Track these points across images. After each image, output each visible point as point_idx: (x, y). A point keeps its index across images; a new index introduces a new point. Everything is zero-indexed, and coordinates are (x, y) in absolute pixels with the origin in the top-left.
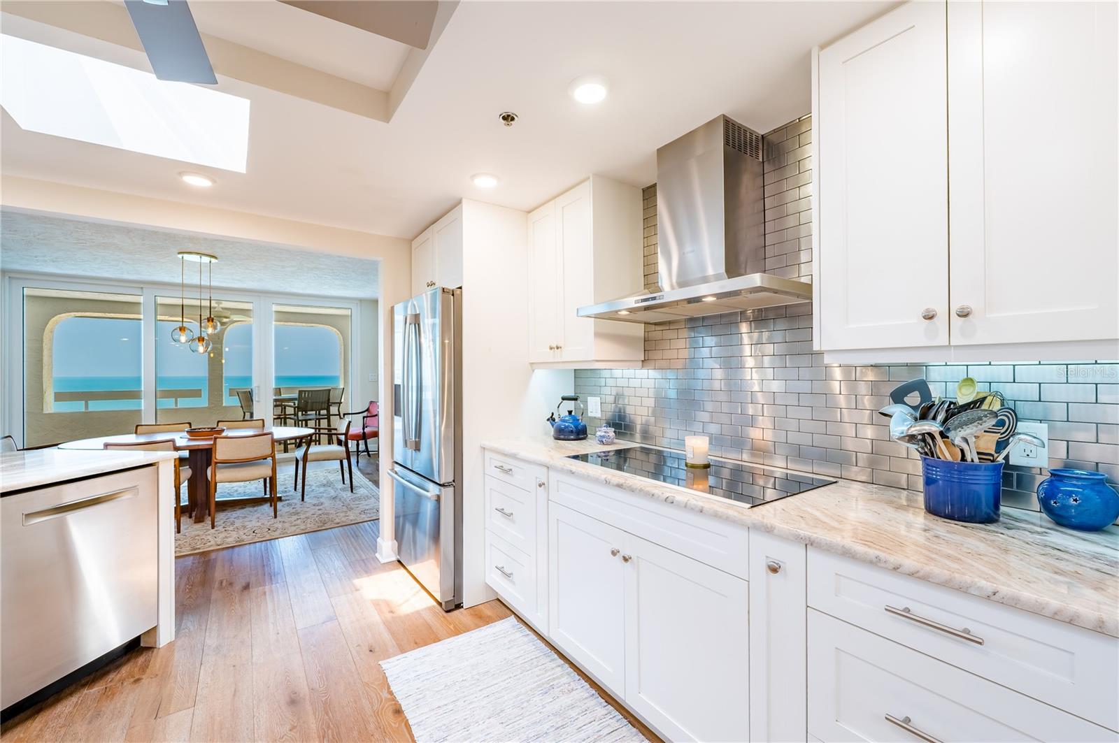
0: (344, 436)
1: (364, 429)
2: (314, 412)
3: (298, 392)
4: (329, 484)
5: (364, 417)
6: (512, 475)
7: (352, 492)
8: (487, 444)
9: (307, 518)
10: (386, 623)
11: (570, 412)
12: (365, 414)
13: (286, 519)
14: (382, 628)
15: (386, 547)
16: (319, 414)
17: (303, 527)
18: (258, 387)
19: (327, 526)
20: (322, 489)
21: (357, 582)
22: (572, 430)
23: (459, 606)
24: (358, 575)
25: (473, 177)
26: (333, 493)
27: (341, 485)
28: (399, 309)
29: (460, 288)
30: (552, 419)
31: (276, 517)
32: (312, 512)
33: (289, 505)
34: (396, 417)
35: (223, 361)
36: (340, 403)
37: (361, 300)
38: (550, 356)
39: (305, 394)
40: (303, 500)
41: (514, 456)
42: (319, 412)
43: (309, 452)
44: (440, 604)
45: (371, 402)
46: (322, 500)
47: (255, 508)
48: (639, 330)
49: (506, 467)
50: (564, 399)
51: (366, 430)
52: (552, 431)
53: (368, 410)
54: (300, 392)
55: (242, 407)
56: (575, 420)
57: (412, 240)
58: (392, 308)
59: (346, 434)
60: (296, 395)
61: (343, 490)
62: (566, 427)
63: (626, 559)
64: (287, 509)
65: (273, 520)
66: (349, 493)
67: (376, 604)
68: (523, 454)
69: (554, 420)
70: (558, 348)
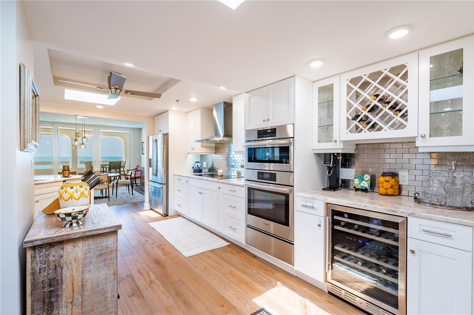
0: (130, 176)
1: (135, 175)
2: (114, 170)
3: (109, 162)
4: (123, 193)
5: (135, 171)
6: (181, 181)
7: (133, 195)
8: (175, 174)
9: (120, 201)
10: (148, 219)
11: (198, 166)
12: (135, 170)
13: (113, 202)
14: (147, 219)
15: (147, 205)
16: (116, 171)
17: (119, 203)
18: (95, 160)
19: (126, 203)
20: (122, 195)
21: (139, 213)
22: (198, 171)
23: (167, 216)
24: (139, 212)
25: (171, 107)
26: (126, 195)
27: (128, 194)
28: (151, 137)
29: (168, 133)
30: (193, 168)
31: (109, 201)
32: (120, 200)
33: (112, 198)
34: (150, 168)
35: (77, 150)
36: (124, 167)
37: (133, 128)
38: (191, 151)
39: (112, 163)
40: (116, 197)
41: (181, 176)
42: (116, 170)
43: (118, 181)
44: (162, 215)
45: (137, 166)
46: (123, 197)
47: (101, 199)
48: (214, 145)
49: (180, 179)
50: (196, 162)
51: (136, 176)
52: (193, 170)
53: (136, 169)
54: (110, 162)
55: (86, 168)
56: (199, 167)
57: (155, 117)
58: (149, 137)
59: (131, 176)
60: (108, 164)
61: (130, 195)
62: (196, 169)
63: (201, 193)
64: (112, 199)
65: (109, 202)
66: (132, 196)
67: (145, 216)
68: (183, 175)
69: (194, 168)
70: (193, 149)
